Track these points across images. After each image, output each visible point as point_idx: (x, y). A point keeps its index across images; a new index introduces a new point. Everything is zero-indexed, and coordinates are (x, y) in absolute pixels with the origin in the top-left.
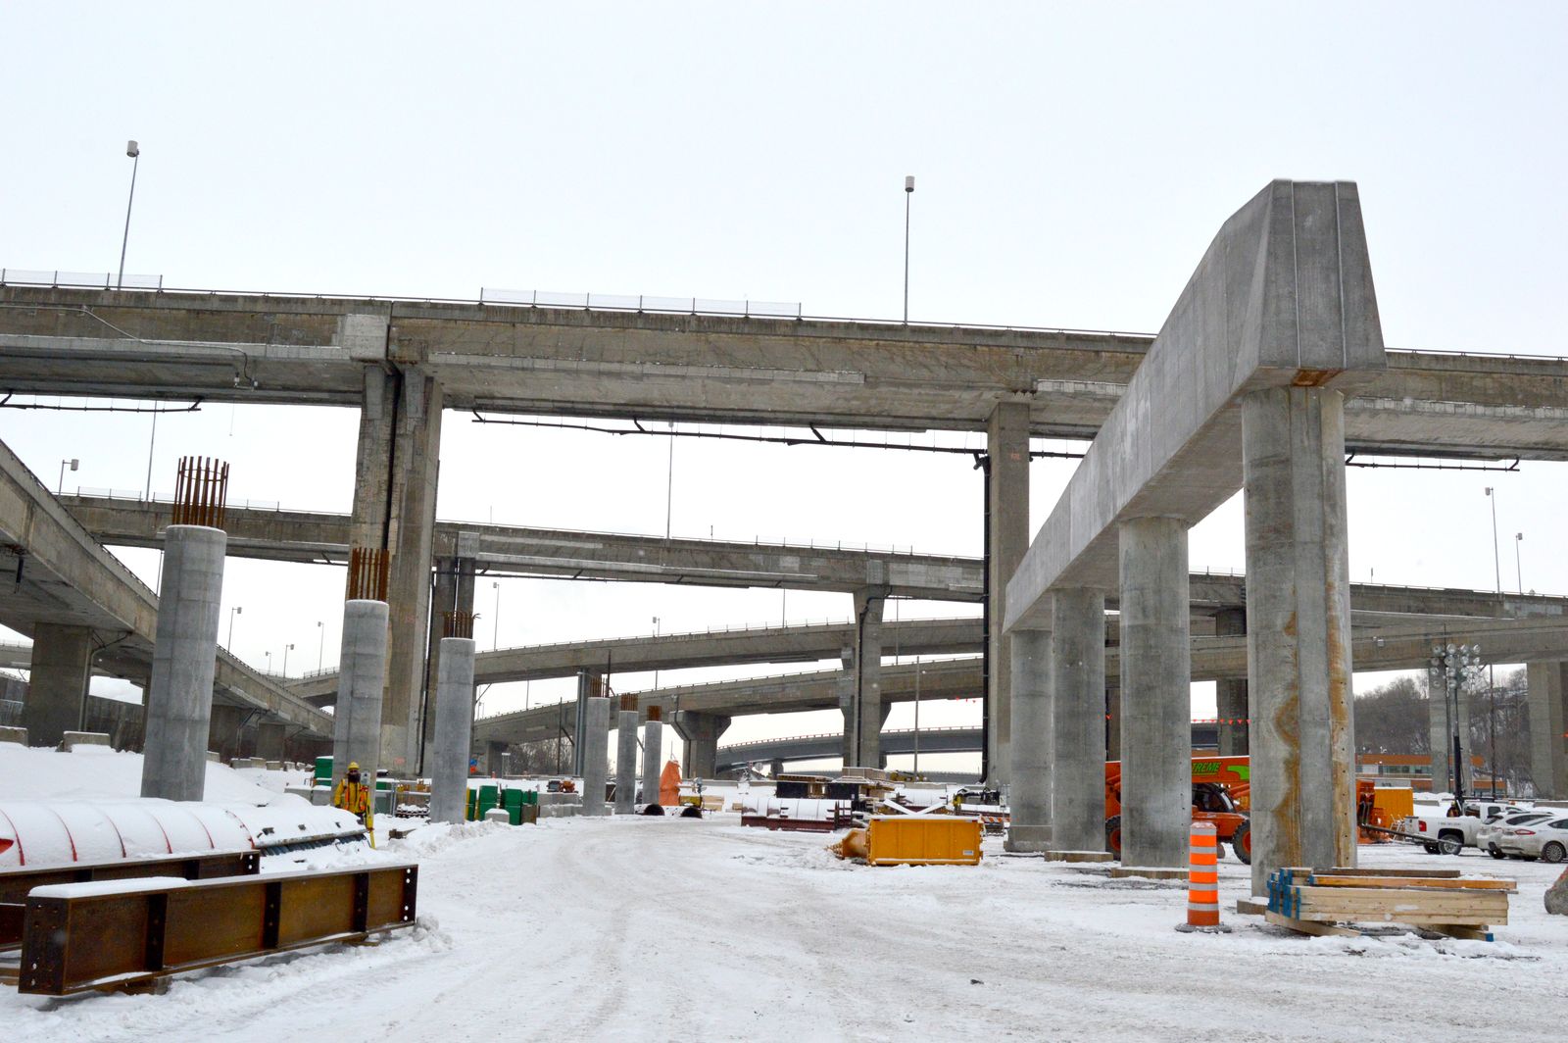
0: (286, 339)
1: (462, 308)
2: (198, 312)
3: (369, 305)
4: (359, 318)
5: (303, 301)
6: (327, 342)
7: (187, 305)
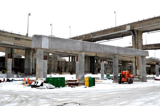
0: (122, 30)
1: (137, 22)
2: (115, 29)
3: (129, 24)
4: (128, 26)
5: (123, 26)
6: (125, 29)
7: (114, 29)
